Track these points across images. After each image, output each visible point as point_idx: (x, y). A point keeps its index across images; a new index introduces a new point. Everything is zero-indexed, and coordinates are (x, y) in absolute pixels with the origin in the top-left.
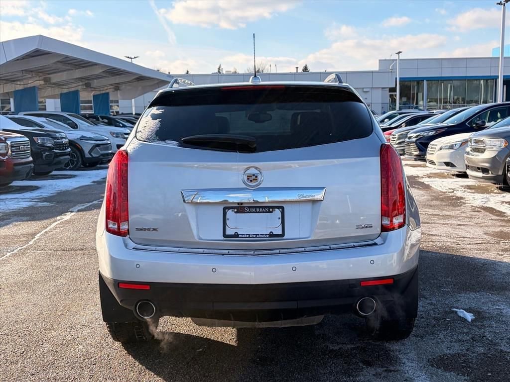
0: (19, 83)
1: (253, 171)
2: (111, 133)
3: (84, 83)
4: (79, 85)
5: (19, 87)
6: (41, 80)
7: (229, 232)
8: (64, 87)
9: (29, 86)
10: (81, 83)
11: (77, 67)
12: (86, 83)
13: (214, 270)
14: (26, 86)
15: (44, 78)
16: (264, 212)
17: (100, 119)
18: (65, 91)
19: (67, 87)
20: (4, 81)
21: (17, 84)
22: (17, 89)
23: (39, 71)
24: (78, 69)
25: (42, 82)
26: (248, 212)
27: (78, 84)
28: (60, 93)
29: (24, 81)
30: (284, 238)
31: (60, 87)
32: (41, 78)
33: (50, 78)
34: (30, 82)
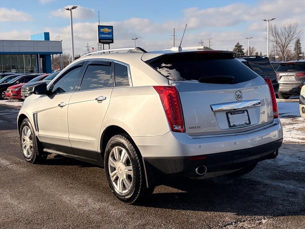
1: (238, 93)
7: (232, 124)
13: (235, 143)
16: (241, 113)
26: (236, 114)
30: (251, 125)
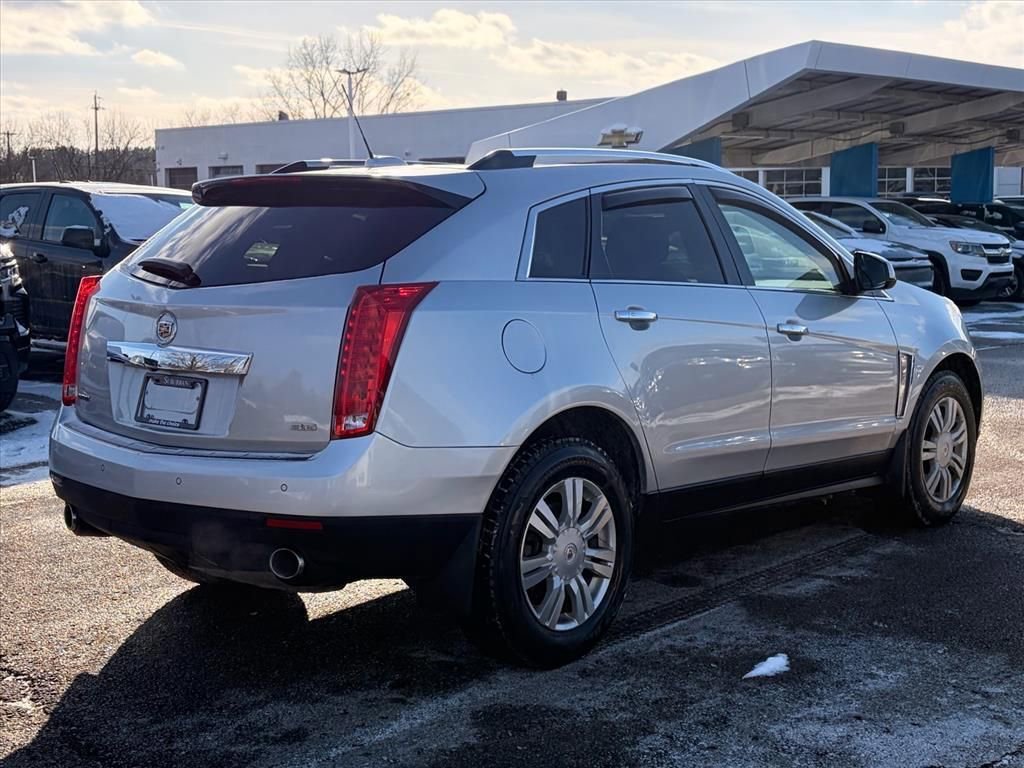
0: (841, 136)
2: (951, 243)
3: (1004, 131)
4: (993, 137)
5: (842, 145)
6: (886, 129)
8: (963, 140)
9: (862, 141)
10: (998, 132)
11: (962, 98)
12: (1009, 131)
14: (854, 143)
15: (892, 124)
17: (987, 212)
18: (963, 150)
19: (967, 141)
20: (815, 134)
21: (839, 140)
22: (837, 149)
23: (881, 110)
24: (963, 102)
25: (887, 134)
27: (993, 134)
28: (952, 153)
29: (853, 132)
31: (957, 141)
32: (886, 125)
33: (903, 124)
34: (864, 134)
